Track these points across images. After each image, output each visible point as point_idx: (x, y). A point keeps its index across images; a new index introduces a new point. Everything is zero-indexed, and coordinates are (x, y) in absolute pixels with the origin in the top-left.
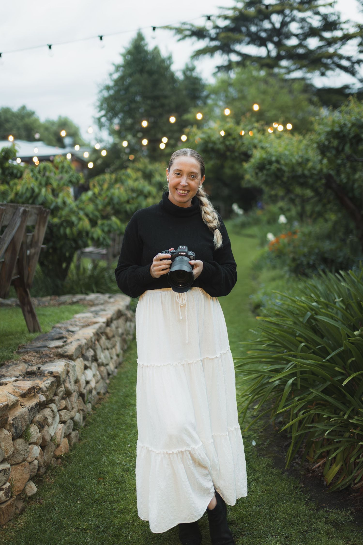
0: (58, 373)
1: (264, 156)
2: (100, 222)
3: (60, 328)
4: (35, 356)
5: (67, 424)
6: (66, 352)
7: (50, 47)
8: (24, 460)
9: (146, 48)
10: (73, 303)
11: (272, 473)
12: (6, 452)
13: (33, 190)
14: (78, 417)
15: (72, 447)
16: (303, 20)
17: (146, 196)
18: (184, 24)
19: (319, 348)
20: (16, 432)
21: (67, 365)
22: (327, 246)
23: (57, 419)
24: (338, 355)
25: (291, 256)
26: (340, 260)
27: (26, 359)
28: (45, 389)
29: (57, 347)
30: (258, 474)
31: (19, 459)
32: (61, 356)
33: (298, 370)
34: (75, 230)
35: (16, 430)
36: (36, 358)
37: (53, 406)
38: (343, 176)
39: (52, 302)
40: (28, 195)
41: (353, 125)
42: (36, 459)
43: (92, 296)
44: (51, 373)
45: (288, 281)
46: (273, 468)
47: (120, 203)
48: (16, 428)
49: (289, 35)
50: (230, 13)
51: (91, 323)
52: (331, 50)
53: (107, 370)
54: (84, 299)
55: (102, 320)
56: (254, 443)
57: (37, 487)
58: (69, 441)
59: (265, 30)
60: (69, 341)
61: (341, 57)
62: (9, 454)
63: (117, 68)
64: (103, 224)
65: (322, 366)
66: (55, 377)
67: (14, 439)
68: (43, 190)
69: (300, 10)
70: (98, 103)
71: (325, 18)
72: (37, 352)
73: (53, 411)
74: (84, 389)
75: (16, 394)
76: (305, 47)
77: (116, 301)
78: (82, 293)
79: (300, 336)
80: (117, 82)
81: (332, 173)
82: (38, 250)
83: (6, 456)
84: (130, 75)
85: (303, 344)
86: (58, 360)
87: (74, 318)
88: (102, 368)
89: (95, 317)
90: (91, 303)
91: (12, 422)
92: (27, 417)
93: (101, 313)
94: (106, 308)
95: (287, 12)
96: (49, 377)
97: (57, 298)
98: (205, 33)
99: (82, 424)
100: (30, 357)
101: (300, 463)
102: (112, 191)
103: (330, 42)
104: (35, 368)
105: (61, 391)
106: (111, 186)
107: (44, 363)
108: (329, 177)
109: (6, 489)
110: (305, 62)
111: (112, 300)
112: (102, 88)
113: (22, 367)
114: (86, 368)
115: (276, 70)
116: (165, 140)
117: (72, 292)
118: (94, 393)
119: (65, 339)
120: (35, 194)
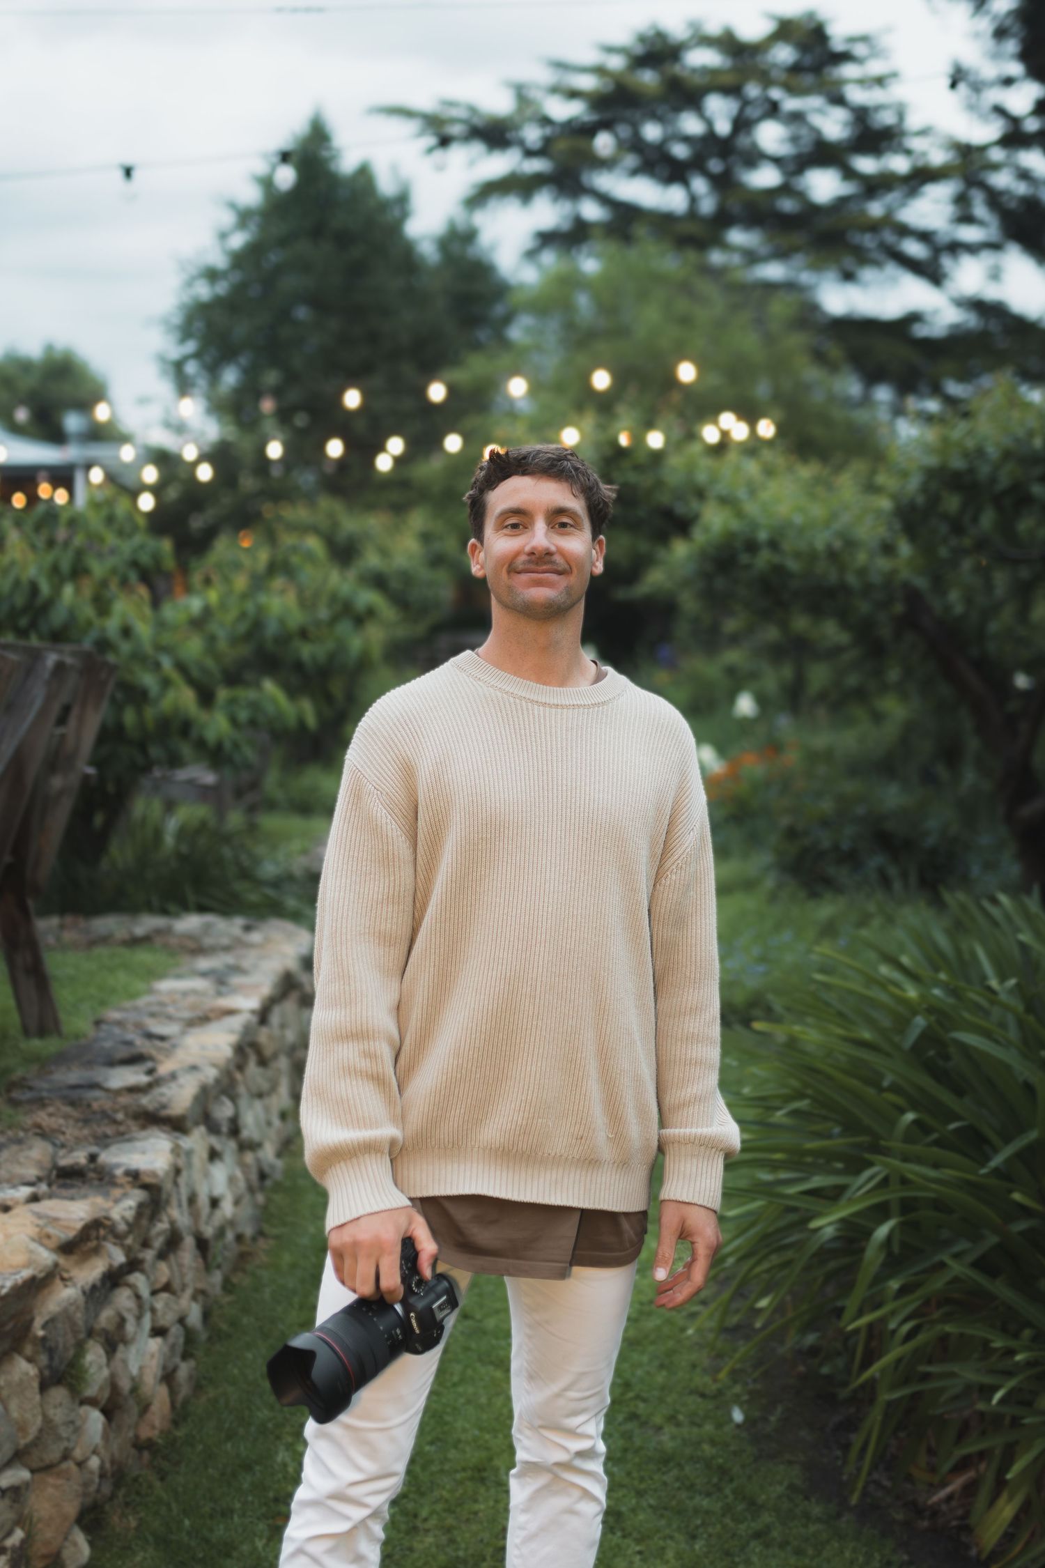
0: (154, 1174)
1: (735, 525)
2: (222, 694)
3: (120, 1023)
4: (66, 1117)
5: (171, 1339)
6: (164, 1107)
7: (128, 172)
8: (66, 1456)
9: (333, 167)
10: (134, 942)
11: (807, 1516)
12: (22, 1428)
13: (34, 589)
14: (194, 1315)
15: (180, 1414)
16: (797, 118)
17: (361, 619)
18: (451, 104)
19: (957, 1130)
20: (50, 1367)
21: (176, 1151)
22: (892, 797)
23: (147, 1322)
24: (1019, 1155)
25: (785, 821)
26: (930, 841)
27: (44, 1124)
28: (122, 1227)
29: (133, 1090)
30: (766, 1518)
31: (54, 1453)
32: (153, 1119)
33: (892, 1195)
34: (150, 713)
35: (51, 1358)
36: (71, 1122)
37: (138, 1279)
38: (954, 596)
39: (68, 936)
40: (20, 600)
41: (1007, 455)
42: (95, 1452)
43: (190, 923)
44: (134, 1176)
45: (773, 898)
46: (807, 1498)
47: (285, 638)
48: (51, 1352)
49: (754, 158)
50: (587, 83)
51: (212, 1010)
52: (876, 209)
53: (258, 1161)
54: (168, 931)
55: (248, 1003)
56: (738, 1416)
57: (91, 1543)
58: (173, 1392)
59: (687, 139)
60: (164, 1069)
61: (904, 231)
62: (30, 1438)
63: (244, 217)
64: (232, 701)
65: (973, 1188)
66: (145, 1187)
67: (44, 1387)
68: (68, 591)
69: (792, 90)
70: (177, 320)
71: (861, 115)
72: (73, 1104)
73: (138, 1297)
74: (207, 1223)
75: (46, 1241)
76: (801, 196)
77: (267, 940)
78: (150, 909)
79: (895, 1088)
80: (240, 260)
81: (921, 583)
82: (74, 780)
83: (23, 1442)
84: (283, 242)
85: (910, 1116)
86: (143, 1134)
87: (151, 991)
88: (249, 1157)
89: (219, 994)
90: (191, 944)
91: (41, 1333)
92: (79, 1316)
93: (236, 980)
94: (246, 964)
95: (753, 90)
96: (128, 1189)
97: (82, 923)
98: (509, 135)
99: (203, 1336)
100: (53, 1119)
101: (887, 1483)
102: (263, 599)
103: (875, 186)
104: (79, 1157)
105: (159, 1234)
106: (259, 582)
107: (104, 1141)
108: (913, 596)
109: (14, 1549)
110: (798, 238)
111: (255, 937)
112: (194, 271)
113: (36, 1155)
114: (214, 1155)
115: (716, 257)
116: (396, 445)
117: (119, 903)
118: (230, 1236)
119: (149, 1065)
120: (40, 601)
